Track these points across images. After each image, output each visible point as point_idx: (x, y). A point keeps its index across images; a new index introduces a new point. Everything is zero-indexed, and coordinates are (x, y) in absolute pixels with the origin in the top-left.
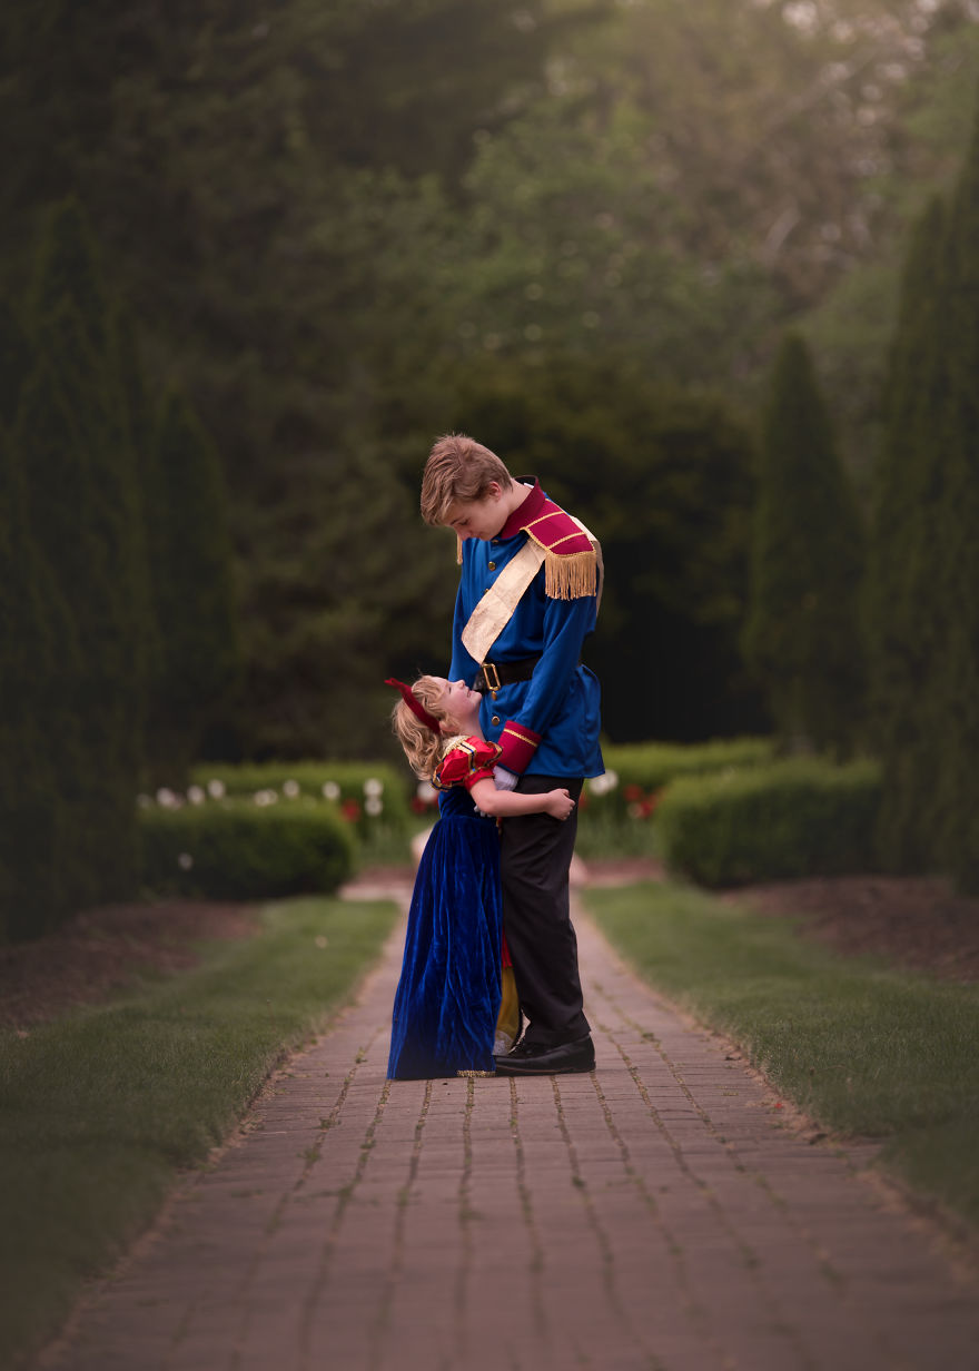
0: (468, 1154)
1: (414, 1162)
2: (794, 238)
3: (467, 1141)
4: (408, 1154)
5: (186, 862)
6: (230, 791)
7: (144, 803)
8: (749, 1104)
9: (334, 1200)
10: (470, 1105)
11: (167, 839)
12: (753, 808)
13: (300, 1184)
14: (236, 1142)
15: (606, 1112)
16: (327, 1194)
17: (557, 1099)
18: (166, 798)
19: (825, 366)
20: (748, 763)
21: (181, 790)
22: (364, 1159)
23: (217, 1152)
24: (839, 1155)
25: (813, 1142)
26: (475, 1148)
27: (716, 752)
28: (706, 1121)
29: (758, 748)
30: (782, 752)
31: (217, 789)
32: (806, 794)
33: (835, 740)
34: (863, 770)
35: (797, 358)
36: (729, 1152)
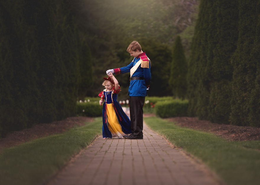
0: (124, 148)
1: (116, 149)
2: (179, 22)
3: (124, 147)
4: (116, 148)
5: (84, 111)
6: (91, 101)
7: (78, 102)
8: (165, 143)
9: (105, 152)
10: (125, 143)
11: (81, 107)
12: (169, 106)
13: (100, 151)
14: (91, 146)
15: (144, 144)
16: (103, 151)
17: (138, 142)
18: (81, 101)
19: (183, 41)
20: (169, 100)
21: (83, 101)
22: (109, 148)
23: (88, 147)
24: (177, 150)
25: (174, 148)
26: (125, 147)
27: (164, 98)
28: (159, 145)
29: (171, 98)
30: (174, 98)
31: (89, 101)
32: (177, 104)
33: (182, 97)
34: (186, 101)
35: (179, 40)
36: (162, 149)
